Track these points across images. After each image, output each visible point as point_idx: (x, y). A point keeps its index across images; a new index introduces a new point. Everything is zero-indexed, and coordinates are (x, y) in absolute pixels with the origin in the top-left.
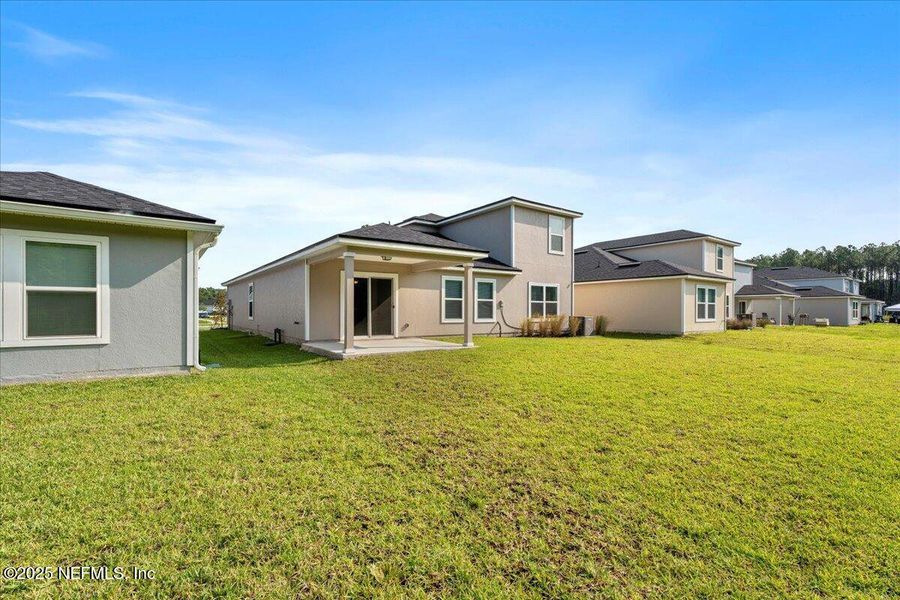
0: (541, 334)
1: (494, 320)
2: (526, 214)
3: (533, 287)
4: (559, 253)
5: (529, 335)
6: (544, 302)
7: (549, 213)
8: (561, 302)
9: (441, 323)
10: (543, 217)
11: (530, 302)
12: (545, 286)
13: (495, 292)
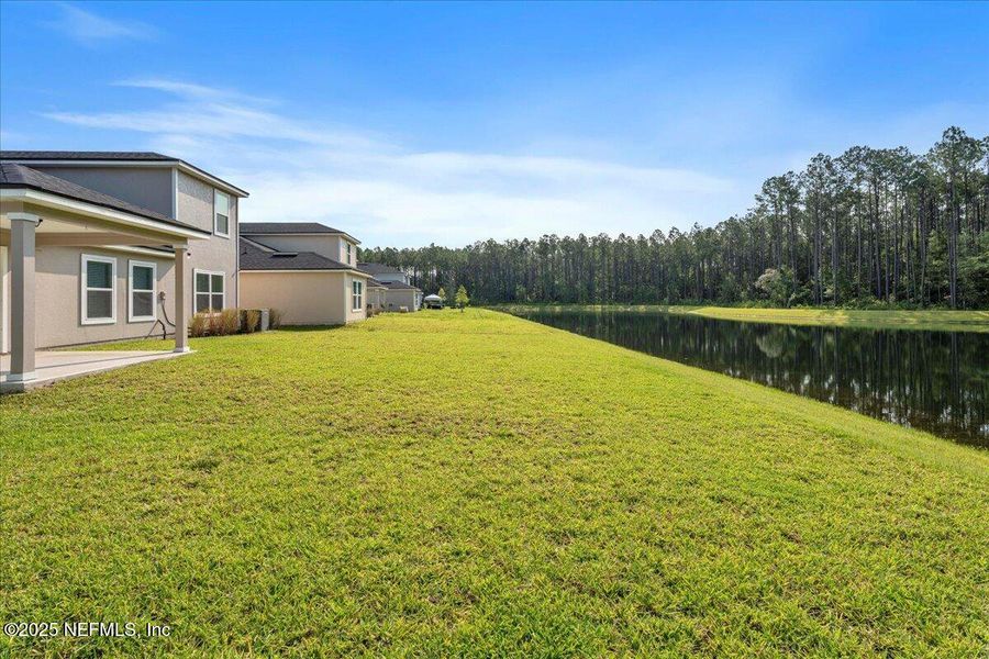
0: (212, 333)
1: (154, 318)
2: (191, 183)
3: (198, 275)
4: (224, 235)
5: (199, 335)
6: (210, 293)
7: (214, 187)
8: (227, 294)
9: (80, 324)
10: (209, 191)
11: (196, 293)
12: (210, 273)
13: (155, 280)
